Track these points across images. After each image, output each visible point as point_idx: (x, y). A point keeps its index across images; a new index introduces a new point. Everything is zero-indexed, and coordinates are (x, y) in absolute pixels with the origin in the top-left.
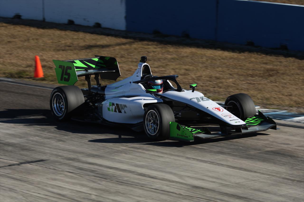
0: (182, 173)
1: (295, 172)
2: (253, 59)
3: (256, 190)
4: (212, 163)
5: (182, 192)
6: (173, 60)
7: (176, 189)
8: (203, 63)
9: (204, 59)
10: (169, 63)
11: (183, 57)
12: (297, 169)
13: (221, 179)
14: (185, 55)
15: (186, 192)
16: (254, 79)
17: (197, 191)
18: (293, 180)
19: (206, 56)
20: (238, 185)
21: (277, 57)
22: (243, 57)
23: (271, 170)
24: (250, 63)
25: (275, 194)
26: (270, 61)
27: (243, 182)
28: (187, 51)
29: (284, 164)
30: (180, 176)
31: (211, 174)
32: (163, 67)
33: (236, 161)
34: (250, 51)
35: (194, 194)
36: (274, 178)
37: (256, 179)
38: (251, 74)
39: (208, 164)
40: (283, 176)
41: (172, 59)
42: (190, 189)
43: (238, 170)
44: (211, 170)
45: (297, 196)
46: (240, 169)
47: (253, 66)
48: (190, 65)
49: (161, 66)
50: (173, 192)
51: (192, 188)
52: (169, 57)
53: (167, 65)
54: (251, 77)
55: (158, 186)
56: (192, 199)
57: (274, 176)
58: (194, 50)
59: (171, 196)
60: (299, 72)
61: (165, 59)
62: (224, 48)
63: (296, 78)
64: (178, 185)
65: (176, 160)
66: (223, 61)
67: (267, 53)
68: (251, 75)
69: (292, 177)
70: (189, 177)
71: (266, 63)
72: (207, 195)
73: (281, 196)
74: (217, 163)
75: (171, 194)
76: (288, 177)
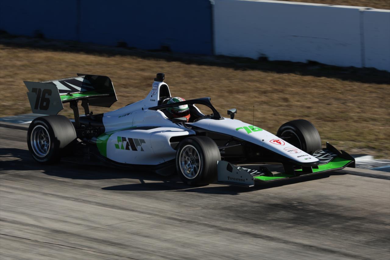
0: (38, 214)
1: (184, 210)
2: (126, 65)
3: (134, 234)
4: (76, 200)
5: (39, 238)
6: (23, 68)
7: (30, 234)
8: (61, 71)
9: (63, 66)
10: (18, 72)
11: (36, 63)
12: (186, 206)
13: (89, 221)
14: (39, 60)
15: (44, 237)
16: (127, 90)
17: (58, 236)
18: (181, 221)
19: (66, 61)
20: (111, 228)
21: (157, 61)
22: (113, 63)
23: (151, 207)
24: (123, 70)
25: (158, 239)
26: (149, 66)
27: (116, 224)
28: (41, 56)
29: (169, 200)
30: (36, 218)
31: (75, 214)
32: (11, 76)
33: (107, 196)
34: (123, 54)
35: (54, 240)
36: (156, 218)
37: (133, 219)
38: (125, 83)
39: (70, 201)
40: (168, 215)
41: (23, 66)
42: (48, 233)
43: (109, 208)
44: (76, 209)
45: (187, 241)
46: (113, 207)
47: (127, 74)
48: (45, 73)
49: (8, 76)
50: (27, 238)
51: (51, 233)
52: (19, 63)
53: (16, 74)
54: (125, 88)
55: (7, 230)
56: (51, 247)
57: (155, 215)
58: (50, 54)
59: (25, 243)
60: (185, 80)
61: (13, 66)
62: (89, 51)
63: (182, 88)
64: (33, 229)
65: (30, 196)
66: (87, 67)
67: (144, 56)
68: (123, 85)
69: (180, 216)
70: (47, 218)
71: (142, 70)
72: (70, 242)
73: (166, 241)
74: (84, 200)
75: (24, 240)
76: (173, 217)
